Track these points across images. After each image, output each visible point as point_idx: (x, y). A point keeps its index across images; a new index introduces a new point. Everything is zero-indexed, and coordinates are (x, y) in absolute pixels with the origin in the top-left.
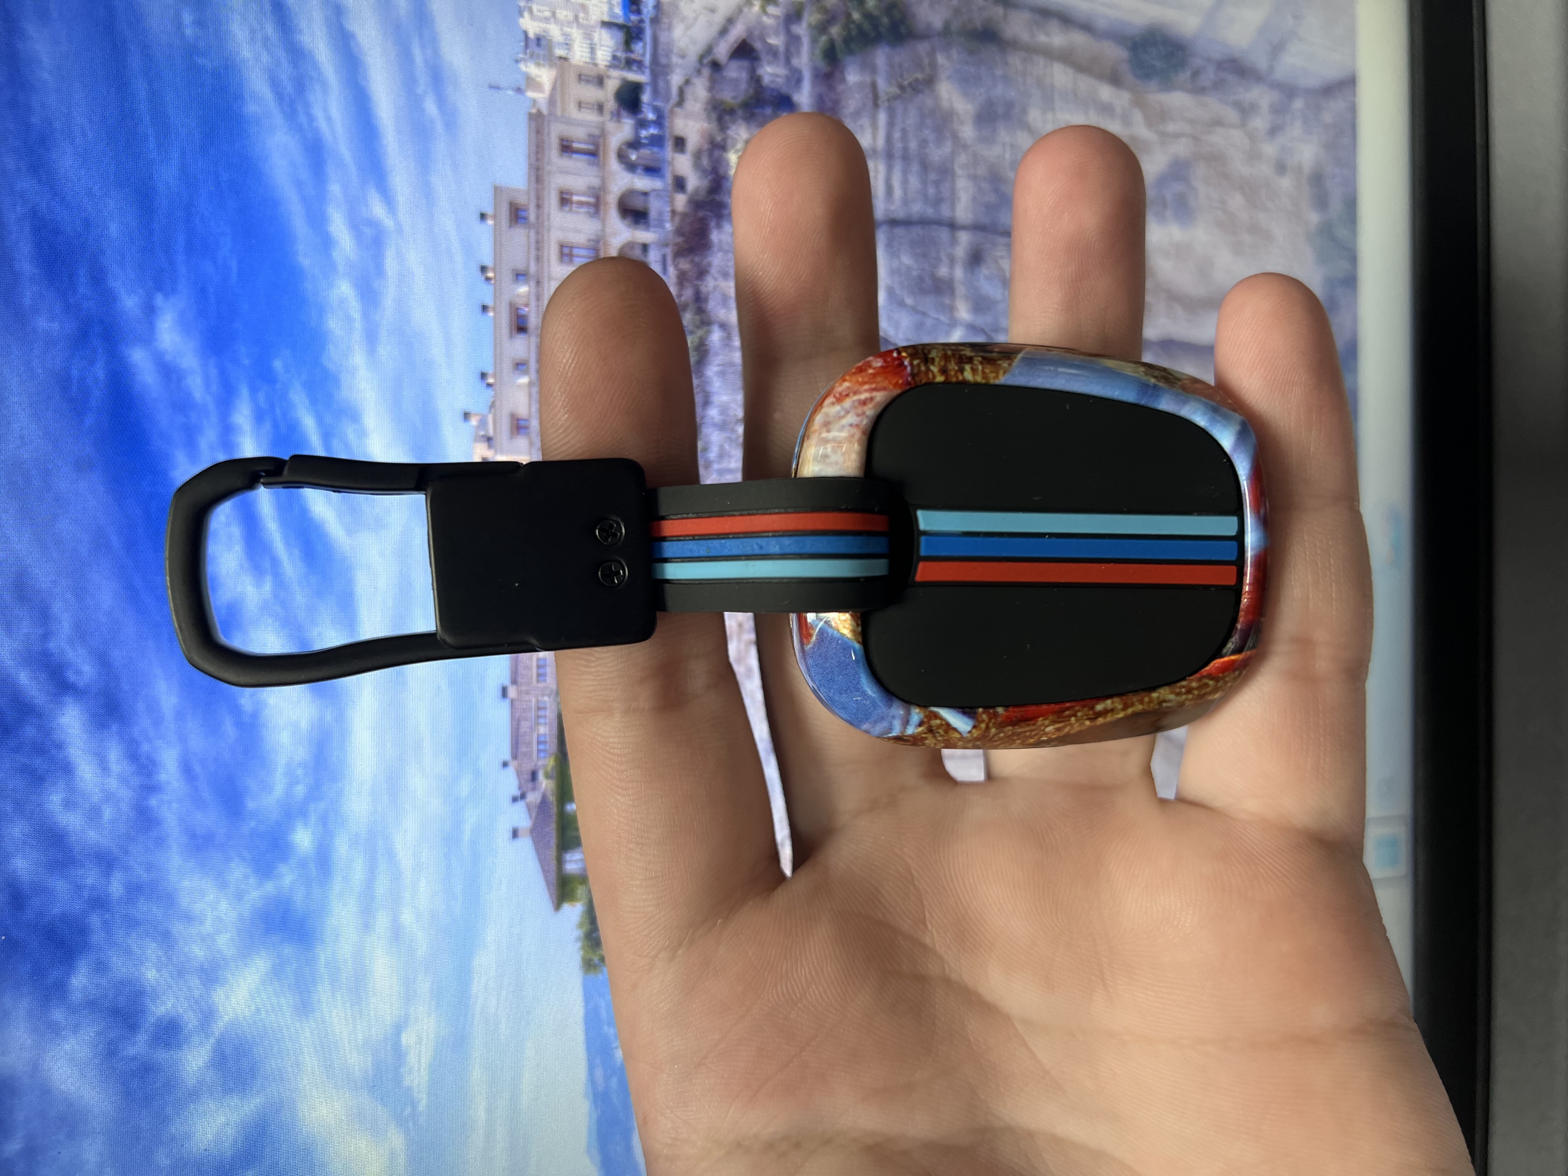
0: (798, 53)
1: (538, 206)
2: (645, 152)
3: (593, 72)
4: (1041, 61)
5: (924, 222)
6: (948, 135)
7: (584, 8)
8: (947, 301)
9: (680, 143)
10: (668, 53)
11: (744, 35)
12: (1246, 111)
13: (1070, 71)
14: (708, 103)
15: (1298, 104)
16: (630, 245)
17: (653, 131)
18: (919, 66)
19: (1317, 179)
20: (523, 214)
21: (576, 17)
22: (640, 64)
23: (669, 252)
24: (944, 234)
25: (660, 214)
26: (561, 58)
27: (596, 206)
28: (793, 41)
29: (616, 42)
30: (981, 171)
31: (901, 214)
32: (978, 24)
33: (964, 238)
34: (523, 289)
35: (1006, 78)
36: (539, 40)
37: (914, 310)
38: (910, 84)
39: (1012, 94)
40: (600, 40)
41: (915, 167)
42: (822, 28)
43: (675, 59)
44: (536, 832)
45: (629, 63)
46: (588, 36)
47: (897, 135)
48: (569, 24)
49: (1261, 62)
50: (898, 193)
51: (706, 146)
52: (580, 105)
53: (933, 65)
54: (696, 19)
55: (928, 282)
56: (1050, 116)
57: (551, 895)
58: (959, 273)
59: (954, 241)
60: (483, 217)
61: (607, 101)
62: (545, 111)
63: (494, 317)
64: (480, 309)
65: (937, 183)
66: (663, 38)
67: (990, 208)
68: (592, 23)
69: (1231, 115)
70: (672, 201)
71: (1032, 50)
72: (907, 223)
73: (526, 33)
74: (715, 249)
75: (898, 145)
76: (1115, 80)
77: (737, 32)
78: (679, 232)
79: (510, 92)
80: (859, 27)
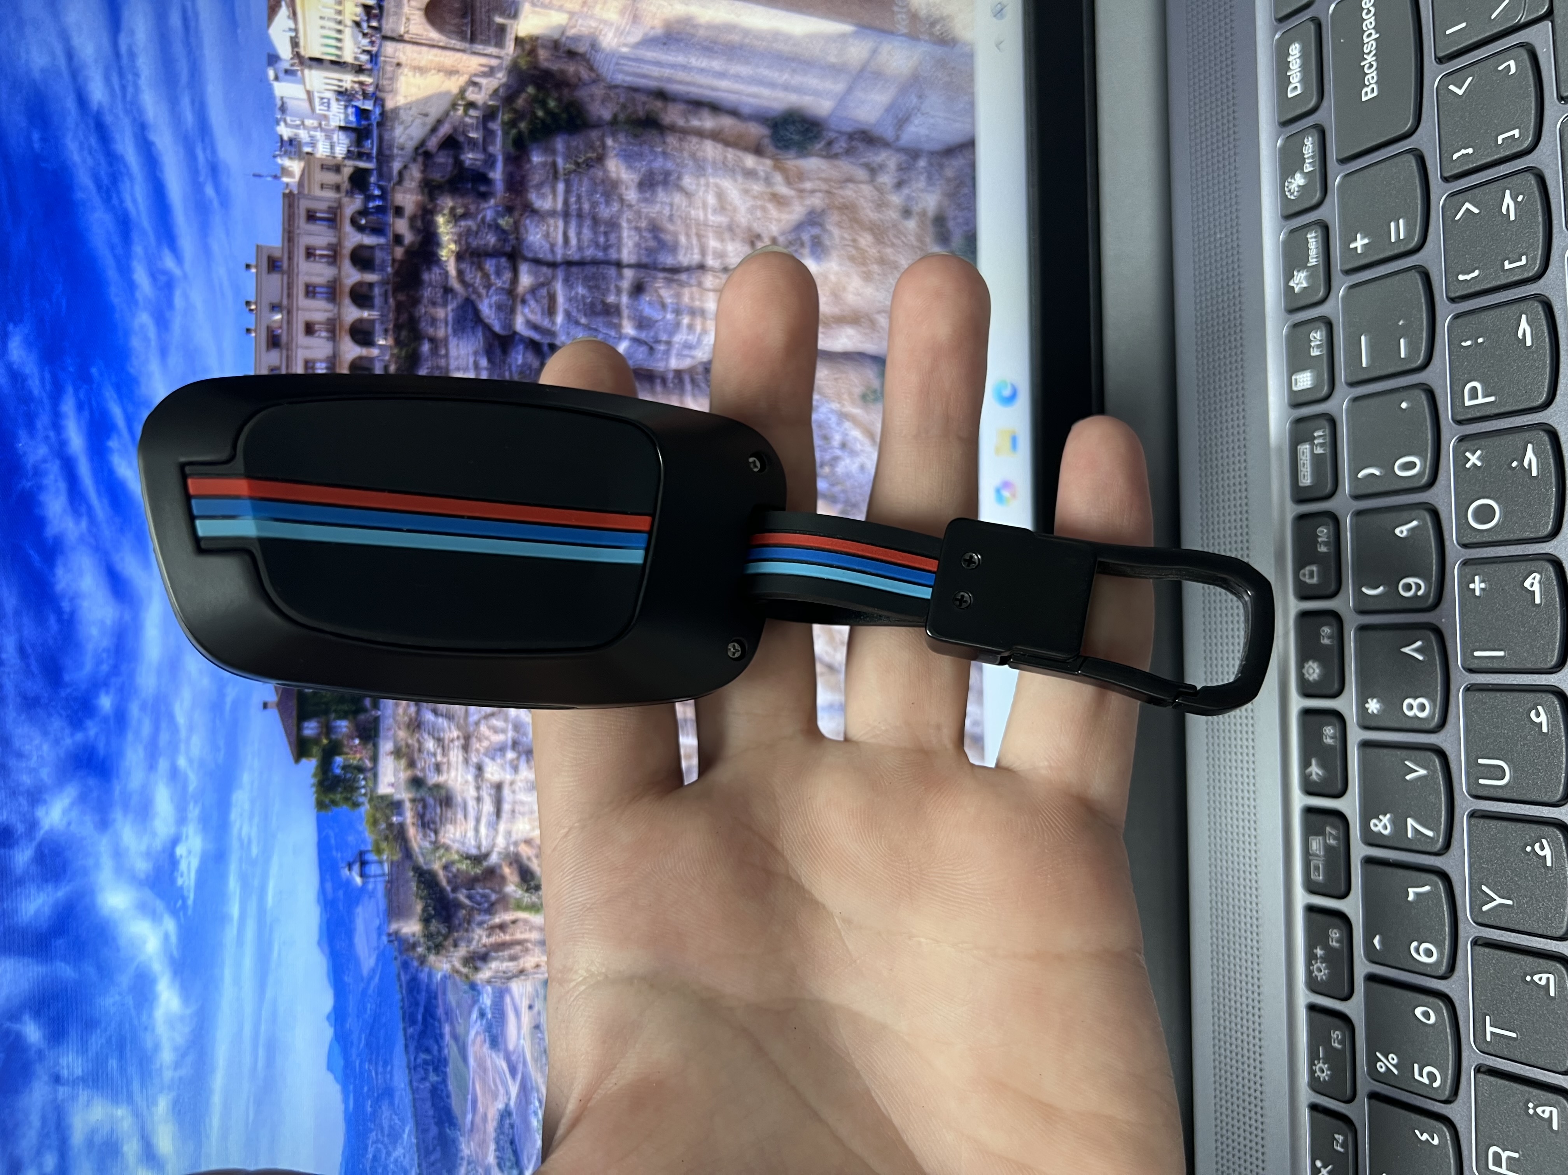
0: (493, 143)
1: (290, 258)
2: (371, 218)
3: (332, 162)
4: (695, 140)
5: (595, 262)
6: (615, 198)
7: (326, 117)
8: (615, 321)
9: (399, 211)
10: (391, 147)
11: (450, 131)
12: (873, 171)
13: (720, 147)
14: (420, 182)
15: (922, 163)
16: (360, 284)
17: (378, 203)
18: (592, 147)
19: (940, 221)
20: (279, 264)
21: (320, 125)
22: (368, 157)
23: (390, 287)
24: (612, 272)
25: (383, 261)
26: (308, 153)
27: (333, 256)
28: (489, 134)
29: (351, 141)
30: (643, 224)
31: (576, 257)
32: (641, 114)
33: (629, 274)
34: (278, 317)
35: (664, 154)
36: (291, 141)
37: (587, 327)
38: (584, 162)
39: (670, 165)
40: (338, 139)
41: (588, 222)
42: (513, 123)
43: (395, 151)
44: (281, 705)
45: (360, 156)
46: (328, 137)
47: (573, 199)
48: (315, 129)
49: (889, 133)
50: (573, 241)
51: (420, 213)
52: (322, 186)
53: (604, 146)
54: (412, 121)
55: (599, 307)
56: (702, 181)
57: (292, 752)
58: (625, 299)
59: (620, 276)
60: (248, 266)
61: (344, 182)
62: (296, 192)
63: (256, 336)
64: (245, 331)
65: (606, 234)
66: (386, 137)
67: (650, 251)
68: (332, 127)
69: (861, 174)
70: (392, 253)
71: (685, 133)
72: (581, 263)
73: (281, 137)
74: (426, 285)
75: (574, 207)
76: (758, 151)
77: (445, 129)
78: (397, 273)
79: (269, 179)
80: (543, 121)
